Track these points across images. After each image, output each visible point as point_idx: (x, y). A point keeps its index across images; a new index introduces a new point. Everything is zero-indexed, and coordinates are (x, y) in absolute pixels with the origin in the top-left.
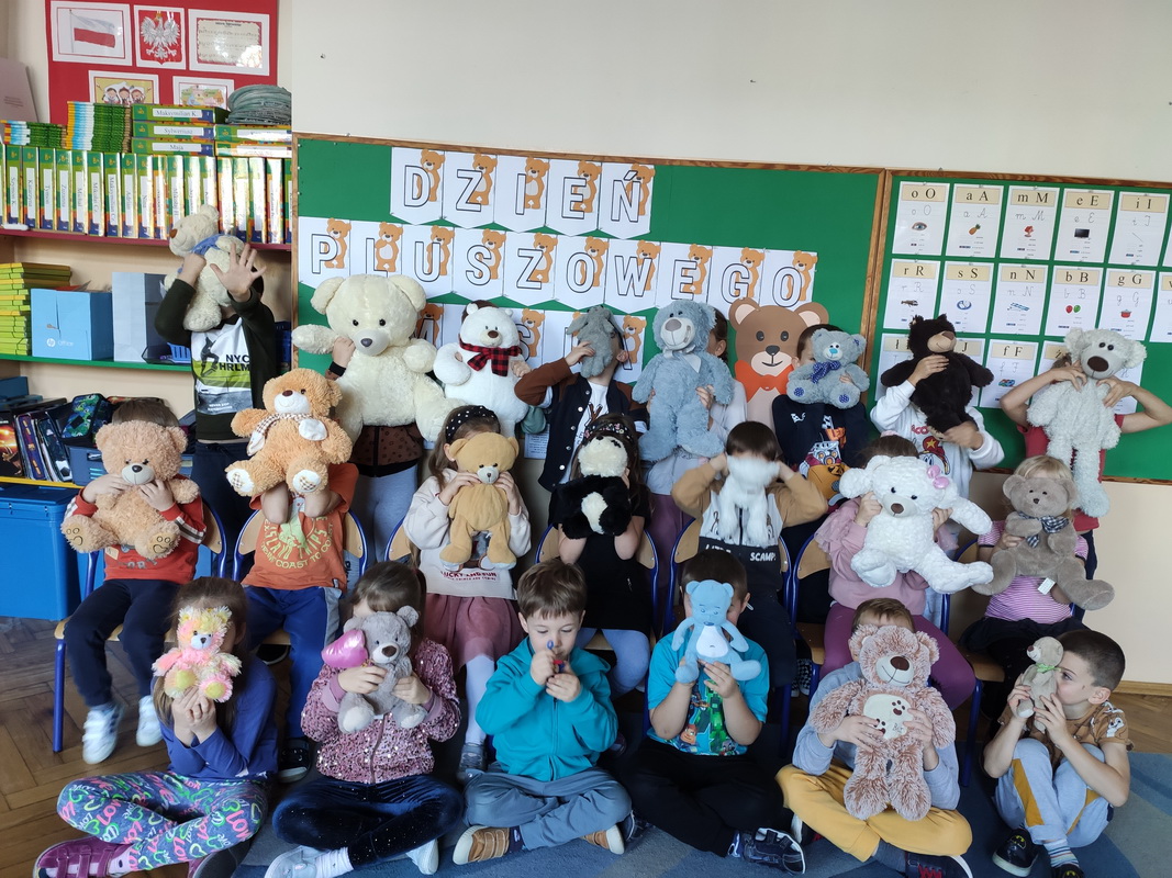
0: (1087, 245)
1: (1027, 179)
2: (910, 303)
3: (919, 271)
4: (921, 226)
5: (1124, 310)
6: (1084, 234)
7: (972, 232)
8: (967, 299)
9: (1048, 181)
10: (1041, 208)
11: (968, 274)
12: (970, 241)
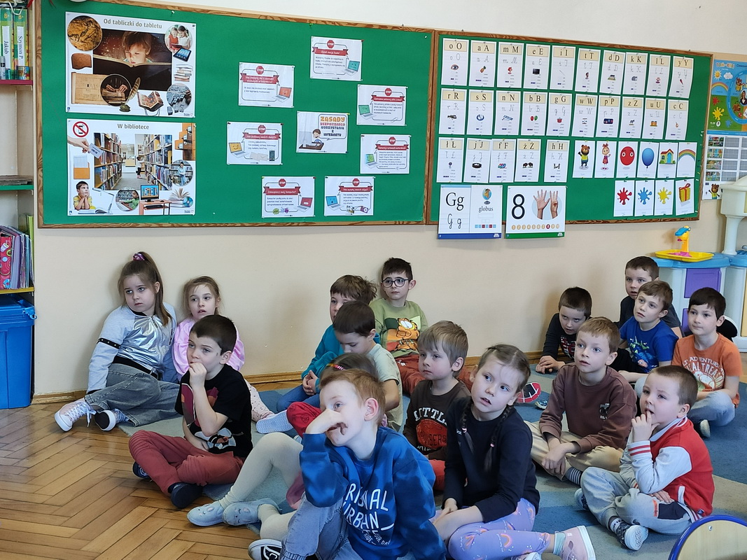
0: (539, 79)
1: (508, 38)
2: (452, 117)
3: (456, 96)
4: (456, 67)
5: (558, 118)
6: (537, 72)
7: (482, 71)
8: (482, 113)
9: (518, 39)
10: (515, 56)
11: (481, 97)
12: (481, 77)
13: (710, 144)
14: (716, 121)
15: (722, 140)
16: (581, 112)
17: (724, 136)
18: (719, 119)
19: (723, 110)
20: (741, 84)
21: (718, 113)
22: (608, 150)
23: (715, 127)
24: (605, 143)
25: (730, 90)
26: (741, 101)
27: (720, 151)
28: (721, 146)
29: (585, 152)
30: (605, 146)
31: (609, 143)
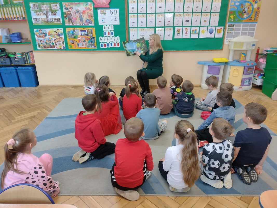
0: (161, 9)
2: (133, 22)
3: (134, 16)
4: (133, 8)
5: (168, 21)
6: (161, 7)
7: (142, 8)
8: (142, 21)
10: (153, 3)
11: (142, 16)
12: (142, 10)
13: (229, 27)
14: (231, 19)
15: (234, 25)
16: (177, 19)
17: (235, 24)
18: (233, 18)
19: (234, 15)
20: (243, 6)
21: (232, 17)
22: (187, 30)
23: (231, 21)
24: (186, 28)
25: (238, 8)
26: (243, 12)
27: (233, 29)
28: (233, 27)
29: (179, 31)
30: (186, 29)
31: (188, 28)
